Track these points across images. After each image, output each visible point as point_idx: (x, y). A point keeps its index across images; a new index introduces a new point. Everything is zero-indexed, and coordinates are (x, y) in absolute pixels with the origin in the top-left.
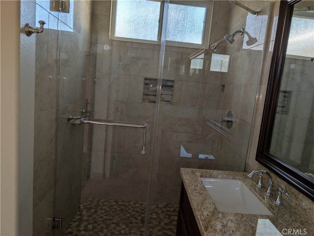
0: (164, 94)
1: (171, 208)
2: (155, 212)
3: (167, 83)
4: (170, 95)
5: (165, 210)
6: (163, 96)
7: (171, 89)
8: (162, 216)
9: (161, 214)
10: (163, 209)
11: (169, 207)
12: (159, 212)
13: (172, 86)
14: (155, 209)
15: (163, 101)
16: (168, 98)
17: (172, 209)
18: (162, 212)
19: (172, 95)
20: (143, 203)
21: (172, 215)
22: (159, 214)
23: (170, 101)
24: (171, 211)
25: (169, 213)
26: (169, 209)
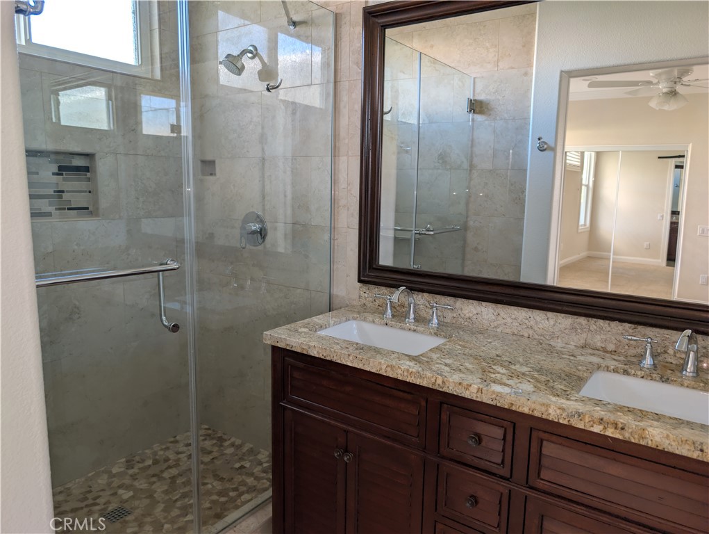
0: (68, 192)
1: (143, 461)
2: (119, 487)
3: (71, 162)
4: (86, 192)
5: (135, 470)
6: (66, 196)
7: (86, 175)
8: (141, 484)
9: (136, 484)
10: (131, 472)
11: (138, 462)
12: (127, 481)
13: (87, 169)
14: (113, 482)
15: (69, 209)
16: (80, 200)
17: (150, 462)
18: (134, 477)
19: (90, 192)
20: (67, 486)
21: (162, 472)
22: (132, 486)
23: (87, 208)
24: (150, 466)
25: (150, 472)
26: (141, 465)
